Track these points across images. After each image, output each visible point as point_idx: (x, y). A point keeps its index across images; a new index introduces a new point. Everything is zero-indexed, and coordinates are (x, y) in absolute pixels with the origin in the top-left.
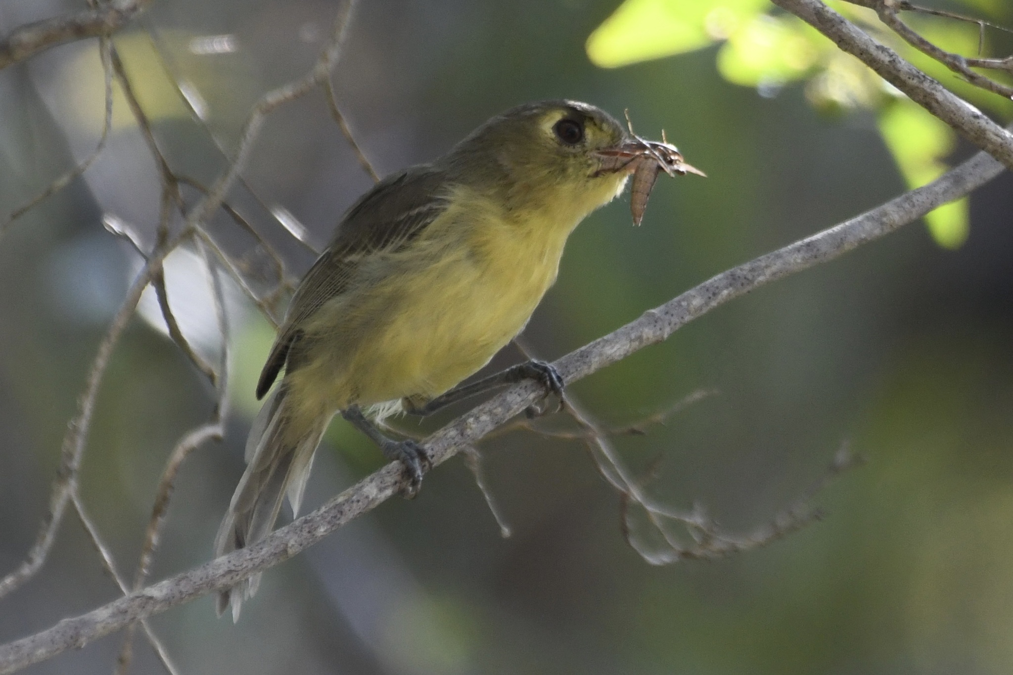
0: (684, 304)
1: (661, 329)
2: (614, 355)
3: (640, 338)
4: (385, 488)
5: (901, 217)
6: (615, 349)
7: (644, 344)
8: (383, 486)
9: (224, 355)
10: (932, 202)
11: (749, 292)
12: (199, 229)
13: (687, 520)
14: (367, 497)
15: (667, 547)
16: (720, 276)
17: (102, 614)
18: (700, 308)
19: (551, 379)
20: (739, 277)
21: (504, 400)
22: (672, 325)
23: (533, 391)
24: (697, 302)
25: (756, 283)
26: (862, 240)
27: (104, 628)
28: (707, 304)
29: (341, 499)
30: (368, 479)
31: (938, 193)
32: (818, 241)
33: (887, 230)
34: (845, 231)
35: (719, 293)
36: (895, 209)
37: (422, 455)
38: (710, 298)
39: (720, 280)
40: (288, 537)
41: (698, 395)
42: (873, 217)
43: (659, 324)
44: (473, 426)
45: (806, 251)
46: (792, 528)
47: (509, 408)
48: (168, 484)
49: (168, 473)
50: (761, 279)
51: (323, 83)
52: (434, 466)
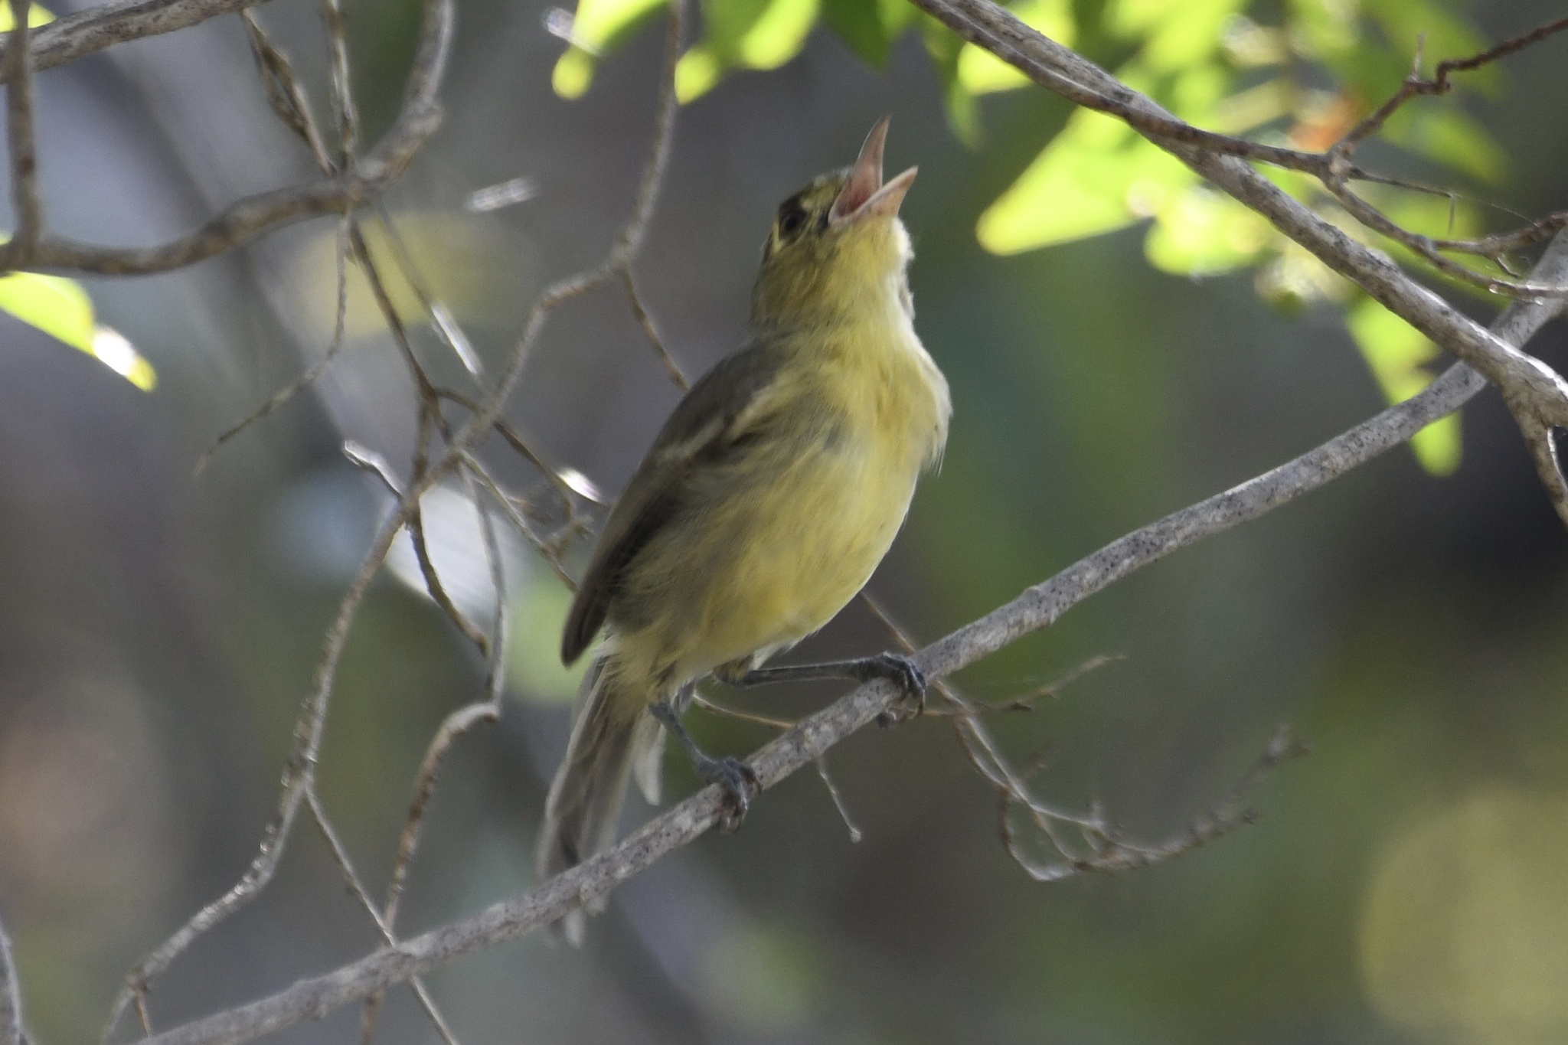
0: (1075, 578)
1: (1046, 611)
2: (988, 645)
3: (1020, 623)
4: (702, 818)
5: (1346, 460)
6: (989, 638)
7: (1025, 630)
8: (699, 815)
9: (499, 614)
10: (1385, 439)
11: (1156, 560)
12: (467, 456)
13: (1085, 823)
14: (680, 830)
15: (1059, 860)
16: (1120, 541)
17: (348, 976)
18: (1096, 583)
19: (910, 677)
20: (1144, 543)
21: (851, 706)
22: (1061, 605)
23: (887, 693)
24: (1090, 575)
25: (1165, 549)
26: (1297, 490)
27: (349, 993)
28: (1103, 577)
29: (646, 832)
30: (680, 806)
31: (1392, 428)
32: (1242, 492)
33: (1329, 477)
34: (1274, 480)
35: (1119, 563)
36: (1338, 449)
37: (749, 775)
38: (1107, 569)
39: (1120, 546)
40: (580, 880)
41: (1098, 661)
42: (1311, 461)
43: (1044, 604)
44: (813, 738)
45: (1228, 507)
46: (1216, 834)
47: (858, 715)
48: (429, 779)
49: (429, 763)
50: (1172, 543)
51: (621, 273)
52: (764, 788)
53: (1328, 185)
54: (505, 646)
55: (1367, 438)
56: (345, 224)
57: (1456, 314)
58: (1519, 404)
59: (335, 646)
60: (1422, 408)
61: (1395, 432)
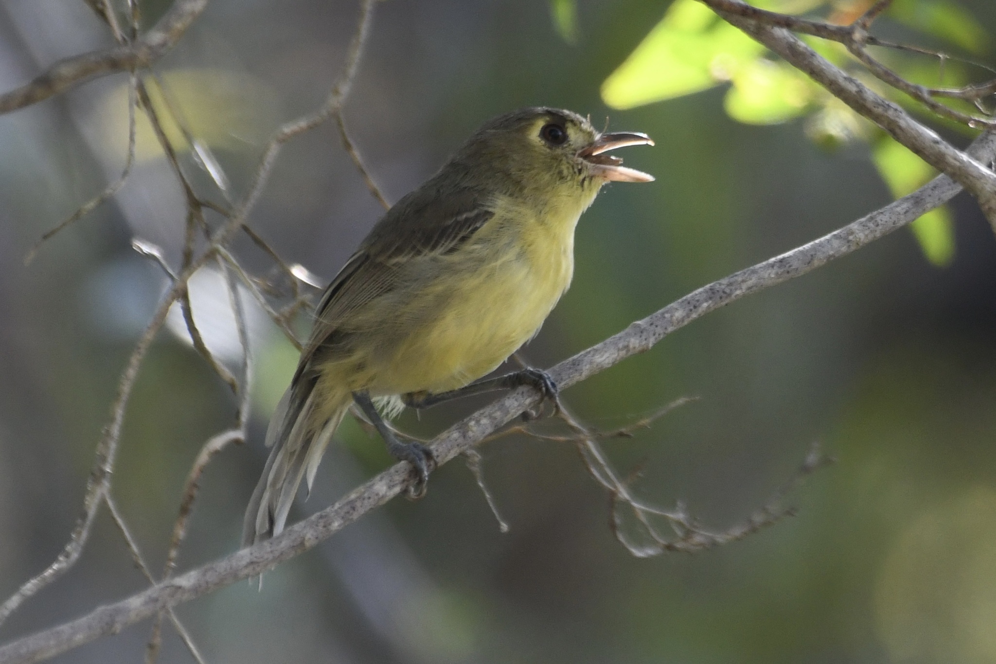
0: (667, 315)
1: (646, 339)
2: (603, 363)
3: (626, 347)
4: (394, 486)
5: (867, 236)
6: (604, 358)
7: (630, 354)
8: (392, 484)
9: (245, 364)
10: (894, 222)
11: (726, 305)
12: (222, 250)
13: (671, 515)
14: (377, 494)
15: (653, 543)
16: (701, 290)
17: (136, 604)
18: (683, 320)
19: (546, 385)
20: (718, 291)
21: (503, 405)
22: (657, 335)
23: (530, 396)
24: (679, 314)
25: (733, 296)
26: (831, 256)
27: (137, 616)
28: (688, 316)
29: (353, 496)
30: (378, 477)
31: (899, 214)
32: (790, 257)
33: (853, 248)
34: (815, 249)
35: (699, 306)
36: (861, 228)
37: (428, 455)
38: (691, 311)
39: (700, 293)
40: (305, 532)
41: (681, 401)
42: (840, 236)
43: (645, 334)
44: (475, 429)
45: (779, 267)
46: (767, 524)
47: (508, 412)
48: (194, 485)
49: (194, 474)
50: (738, 292)
51: (334, 115)
52: (439, 465)
53: (851, 50)
54: (249, 388)
55: (882, 221)
56: (134, 81)
57: (944, 143)
58: (990, 209)
59: (126, 388)
60: (922, 199)
61: (902, 217)
